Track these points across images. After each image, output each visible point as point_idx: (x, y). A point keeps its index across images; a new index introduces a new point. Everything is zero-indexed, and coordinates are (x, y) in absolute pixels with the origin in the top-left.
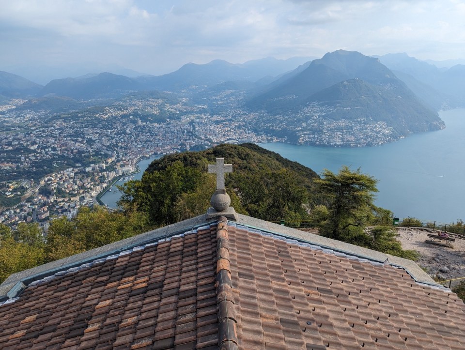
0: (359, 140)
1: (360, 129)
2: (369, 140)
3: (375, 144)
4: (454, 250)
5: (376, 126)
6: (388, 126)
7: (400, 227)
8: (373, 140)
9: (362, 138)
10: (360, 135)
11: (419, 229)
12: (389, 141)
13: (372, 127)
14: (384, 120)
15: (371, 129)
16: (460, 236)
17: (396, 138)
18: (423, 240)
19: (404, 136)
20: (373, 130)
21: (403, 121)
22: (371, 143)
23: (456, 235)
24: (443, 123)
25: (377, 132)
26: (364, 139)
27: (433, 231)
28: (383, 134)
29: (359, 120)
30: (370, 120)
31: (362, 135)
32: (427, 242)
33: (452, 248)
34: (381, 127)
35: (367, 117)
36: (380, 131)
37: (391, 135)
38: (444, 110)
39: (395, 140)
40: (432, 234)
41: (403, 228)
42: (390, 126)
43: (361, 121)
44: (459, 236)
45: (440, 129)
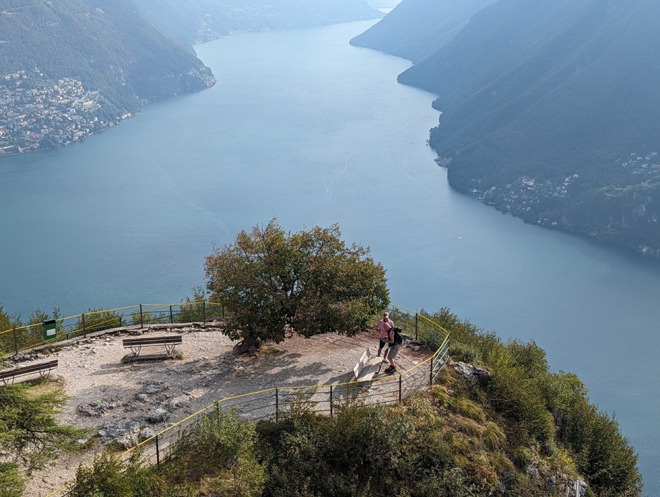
0: (19, 133)
1: (16, 103)
2: (45, 130)
3: (64, 141)
4: (183, 362)
5: (57, 92)
6: (86, 89)
7: (65, 342)
8: (57, 128)
9: (26, 129)
10: (18, 120)
11: (111, 334)
12: (97, 129)
13: (47, 95)
14: (73, 75)
15: (45, 101)
16: (198, 326)
17: (113, 118)
18: (118, 359)
19: (129, 111)
20: (51, 104)
21: (120, 74)
22: (53, 139)
23: (189, 326)
24: (209, 72)
25: (64, 108)
26: (31, 130)
27: (140, 331)
28: (79, 112)
29: (8, 77)
30: (37, 75)
31: (25, 119)
32: (127, 361)
33: (179, 358)
34: (69, 93)
35: (28, 68)
36: (69, 105)
37: (98, 113)
38: (205, 40)
39: (111, 124)
40: (139, 337)
41: (70, 341)
42: (92, 90)
43: (13, 80)
44: (196, 326)
45: (206, 87)
